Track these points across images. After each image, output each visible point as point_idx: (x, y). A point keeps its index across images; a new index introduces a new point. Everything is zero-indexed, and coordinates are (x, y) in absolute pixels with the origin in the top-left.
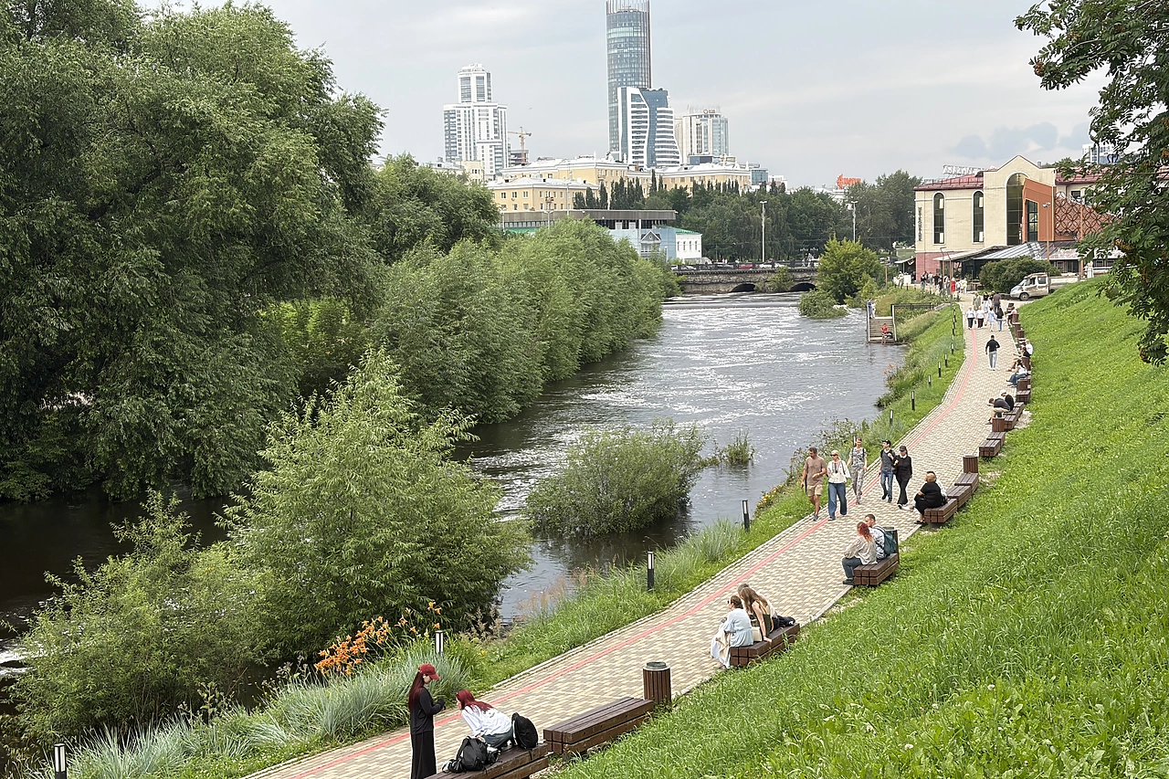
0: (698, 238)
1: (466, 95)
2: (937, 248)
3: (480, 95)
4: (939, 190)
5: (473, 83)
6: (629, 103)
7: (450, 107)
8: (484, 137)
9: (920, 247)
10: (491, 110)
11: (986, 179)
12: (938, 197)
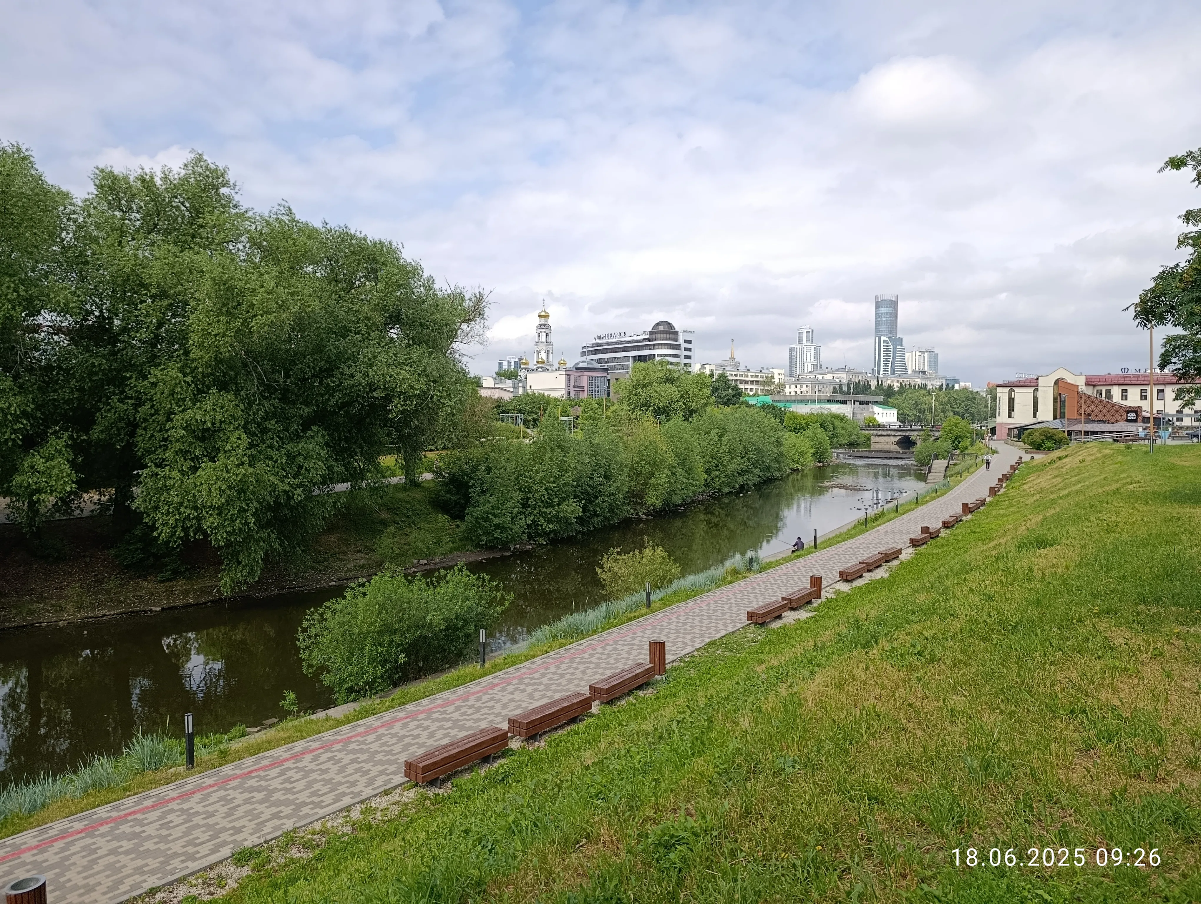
0: (895, 411)
1: (801, 341)
2: (1010, 421)
3: (807, 340)
4: (1011, 386)
5: (805, 335)
6: (882, 344)
7: (793, 346)
8: (808, 361)
9: (999, 420)
10: (813, 348)
11: (1041, 382)
12: (1011, 391)
